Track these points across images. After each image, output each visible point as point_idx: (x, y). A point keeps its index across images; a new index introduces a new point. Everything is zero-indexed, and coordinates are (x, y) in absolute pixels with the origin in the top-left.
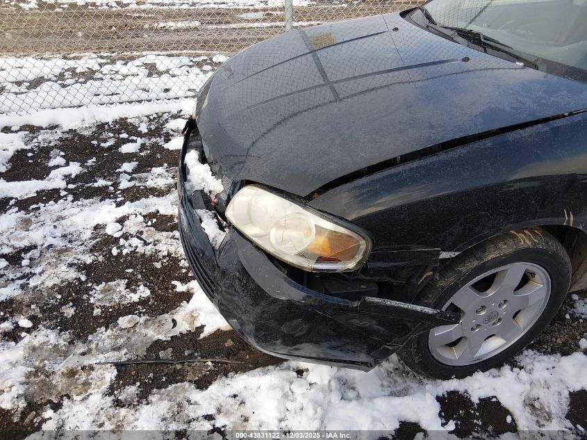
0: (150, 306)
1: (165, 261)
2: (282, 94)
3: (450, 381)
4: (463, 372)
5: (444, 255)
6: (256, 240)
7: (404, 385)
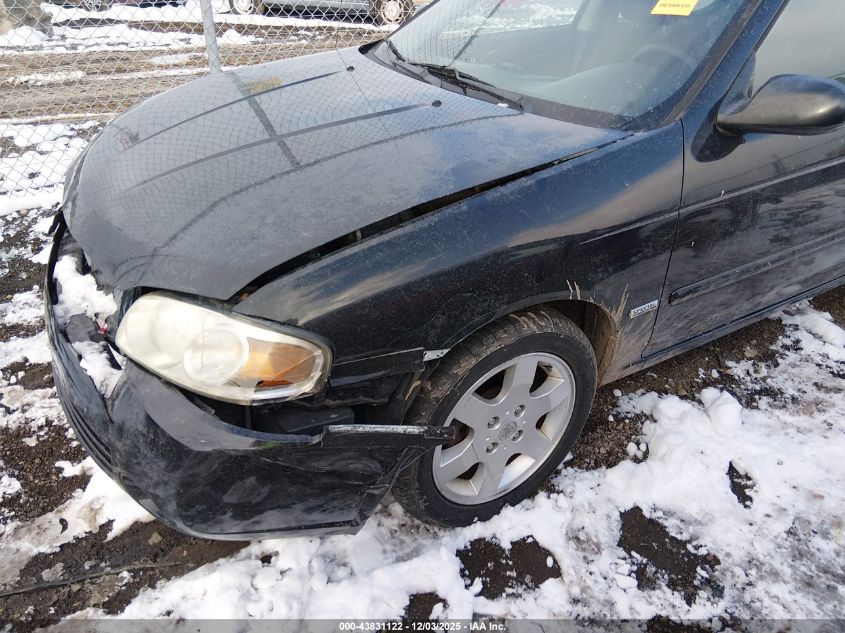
0: (21, 506)
1: (42, 433)
2: (190, 161)
3: (473, 526)
4: (488, 511)
5: (430, 355)
6: (164, 373)
7: (415, 545)
